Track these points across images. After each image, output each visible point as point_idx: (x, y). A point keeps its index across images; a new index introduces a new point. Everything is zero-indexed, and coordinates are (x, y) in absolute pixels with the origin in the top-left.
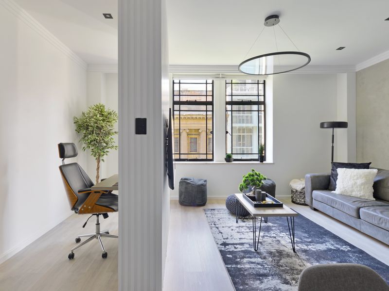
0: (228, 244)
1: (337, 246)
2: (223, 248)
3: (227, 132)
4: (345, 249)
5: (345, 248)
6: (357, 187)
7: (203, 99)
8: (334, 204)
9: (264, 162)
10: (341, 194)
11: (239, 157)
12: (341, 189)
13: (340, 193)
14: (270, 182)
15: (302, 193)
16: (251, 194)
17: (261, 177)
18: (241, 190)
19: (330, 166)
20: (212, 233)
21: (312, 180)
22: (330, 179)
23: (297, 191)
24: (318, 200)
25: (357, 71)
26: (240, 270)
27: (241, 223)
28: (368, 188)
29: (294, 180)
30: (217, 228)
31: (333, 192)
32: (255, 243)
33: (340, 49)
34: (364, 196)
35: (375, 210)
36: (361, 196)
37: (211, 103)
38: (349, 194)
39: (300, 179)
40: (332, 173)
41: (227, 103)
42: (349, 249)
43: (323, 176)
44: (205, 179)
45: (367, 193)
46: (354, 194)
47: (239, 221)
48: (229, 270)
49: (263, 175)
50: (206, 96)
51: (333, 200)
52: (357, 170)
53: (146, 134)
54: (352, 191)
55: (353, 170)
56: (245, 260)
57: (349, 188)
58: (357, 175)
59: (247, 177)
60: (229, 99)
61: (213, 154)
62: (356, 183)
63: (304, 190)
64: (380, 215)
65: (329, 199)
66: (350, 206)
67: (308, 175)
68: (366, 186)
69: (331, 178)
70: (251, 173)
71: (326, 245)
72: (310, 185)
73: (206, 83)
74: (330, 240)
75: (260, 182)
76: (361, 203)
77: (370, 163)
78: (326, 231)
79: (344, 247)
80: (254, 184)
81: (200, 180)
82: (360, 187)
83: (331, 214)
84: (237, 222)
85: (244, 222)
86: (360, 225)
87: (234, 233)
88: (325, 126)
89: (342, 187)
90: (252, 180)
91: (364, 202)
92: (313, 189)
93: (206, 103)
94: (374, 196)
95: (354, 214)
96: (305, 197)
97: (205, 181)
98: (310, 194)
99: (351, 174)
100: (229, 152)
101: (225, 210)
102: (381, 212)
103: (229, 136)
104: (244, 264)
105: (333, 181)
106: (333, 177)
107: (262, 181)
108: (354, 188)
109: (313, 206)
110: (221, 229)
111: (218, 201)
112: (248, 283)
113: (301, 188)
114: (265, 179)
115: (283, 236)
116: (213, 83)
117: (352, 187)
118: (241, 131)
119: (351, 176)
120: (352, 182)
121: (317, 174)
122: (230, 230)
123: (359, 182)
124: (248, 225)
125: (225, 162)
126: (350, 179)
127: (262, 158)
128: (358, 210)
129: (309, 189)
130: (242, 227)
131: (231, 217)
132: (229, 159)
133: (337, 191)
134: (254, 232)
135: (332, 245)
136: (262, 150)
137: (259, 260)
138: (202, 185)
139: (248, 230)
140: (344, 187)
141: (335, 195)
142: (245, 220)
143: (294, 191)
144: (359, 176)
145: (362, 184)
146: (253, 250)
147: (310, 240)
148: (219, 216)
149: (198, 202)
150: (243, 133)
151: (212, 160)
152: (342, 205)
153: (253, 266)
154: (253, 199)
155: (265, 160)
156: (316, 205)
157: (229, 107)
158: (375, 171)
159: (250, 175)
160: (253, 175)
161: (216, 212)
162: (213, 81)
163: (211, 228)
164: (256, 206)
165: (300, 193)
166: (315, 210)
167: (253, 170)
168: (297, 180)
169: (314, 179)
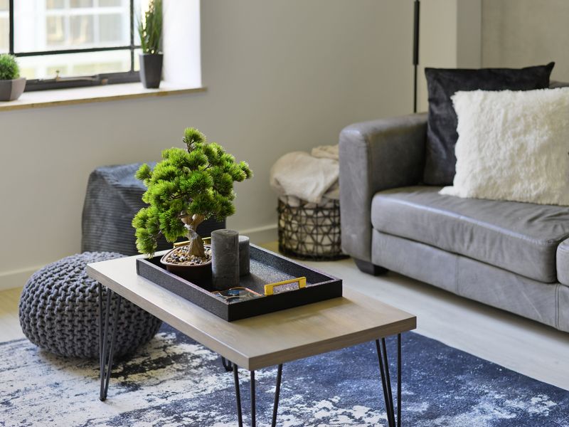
1: (514, 404)
4: (542, 409)
5: (539, 406)
6: (527, 163)
8: (462, 240)
9: (163, 86)
10: (477, 198)
12: (474, 177)
13: (472, 194)
21: (369, 152)
22: (425, 139)
23: (303, 203)
24: (399, 231)
27: (122, 397)
28: (558, 160)
29: (286, 158)
31: (446, 191)
34: (547, 193)
36: (538, 197)
39: (309, 151)
40: (431, 112)
42: (551, 404)
46: (520, 192)
47: (112, 387)
54: (512, 181)
55: (507, 95)
57: (501, 170)
58: (525, 116)
59: (169, 176)
62: (522, 147)
63: (332, 195)
65: (441, 222)
66: (524, 243)
67: (354, 132)
68: (554, 157)
69: (431, 134)
70: (180, 150)
71: (483, 412)
72: (364, 173)
74: (484, 388)
76: (551, 225)
77: (551, 65)
78: (455, 353)
79: (534, 400)
82: (537, 162)
83: (449, 285)
84: (104, 398)
85: (135, 387)
86: (557, 306)
89: (477, 169)
92: (377, 187)
95: (536, 268)
96: (338, 225)
98: (361, 210)
99: (506, 114)
101: (14, 345)
105: (440, 146)
106: (436, 131)
108: (518, 168)
109: (374, 261)
113: (321, 188)
115: (324, 414)
117: (513, 164)
119: (505, 121)
121: (383, 123)
123: (534, 140)
124: (159, 402)
126: (504, 133)
127: (154, 67)
128: (552, 250)
129: (360, 192)
130: (138, 414)
133: (461, 187)
135: (499, 403)
140: (484, 169)
141: (451, 202)
142: (134, 378)
143: (293, 203)
144: (530, 119)
145: (545, 149)
147: (424, 406)
152: (492, 244)
156: (384, 252)
160: (195, 164)
164: (238, 314)
165: (318, 209)
166: (380, 272)
167: (196, 138)
168: (301, 156)
169: (377, 144)
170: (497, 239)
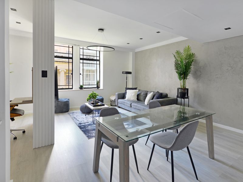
0: (82, 124)
2: (79, 125)
3: (80, 74)
7: (67, 56)
9: (99, 89)
11: (87, 87)
13: (127, 99)
14: (101, 98)
15: (114, 101)
16: (92, 102)
17: (96, 94)
18: (88, 100)
19: (125, 89)
20: (74, 121)
25: (136, 52)
26: (87, 129)
27: (87, 116)
29: (111, 96)
30: (76, 119)
32: (93, 121)
33: (128, 44)
34: (134, 99)
35: (135, 104)
37: (72, 58)
38: (130, 99)
40: (125, 92)
41: (81, 59)
43: (122, 93)
44: (68, 99)
45: (135, 98)
46: (131, 99)
47: (87, 115)
48: (82, 131)
49: (97, 94)
50: (69, 54)
51: (124, 102)
52: (133, 90)
53: (47, 77)
55: (131, 90)
56: (89, 127)
58: (132, 92)
60: (81, 57)
61: (72, 85)
64: (136, 105)
66: (129, 103)
67: (117, 93)
70: (92, 93)
72: (117, 97)
73: (69, 47)
75: (96, 97)
76: (132, 102)
77: (137, 88)
80: (93, 98)
81: (65, 99)
84: (85, 116)
85: (89, 115)
86: (131, 109)
87: (84, 120)
88: (124, 73)
89: (128, 97)
90: (93, 96)
91: (134, 102)
92: (118, 99)
93: (69, 58)
94: (137, 99)
95: (130, 106)
96: (115, 103)
97: (69, 99)
98: (117, 101)
100: (81, 84)
102: (137, 104)
103: (81, 76)
104: (88, 128)
106: (125, 94)
107: (97, 96)
110: (78, 119)
111: (76, 109)
112: (90, 132)
113: (114, 99)
114: (98, 95)
116: (72, 47)
117: (131, 97)
118: (88, 72)
120: (131, 95)
121: (120, 93)
122: (82, 119)
123: (133, 94)
125: (79, 89)
127: (98, 87)
128: (131, 104)
129: (117, 99)
130: (88, 117)
131: (82, 114)
132: (81, 88)
134: (93, 118)
136: (98, 83)
137: (95, 126)
138: (67, 101)
139: (91, 118)
141: (125, 100)
143: (112, 100)
145: (134, 95)
146: (92, 123)
148: (77, 115)
149: (64, 110)
150: (89, 73)
151: (72, 89)
153: (92, 128)
154: (93, 104)
155: (100, 88)
156: (119, 105)
157: (81, 61)
158: (138, 90)
159: (91, 94)
160: (93, 94)
161: (75, 113)
162: (73, 46)
163: (73, 120)
164: (94, 106)
166: (119, 107)
167: (93, 92)
168: (113, 96)
169: (119, 95)
170: (127, 103)
